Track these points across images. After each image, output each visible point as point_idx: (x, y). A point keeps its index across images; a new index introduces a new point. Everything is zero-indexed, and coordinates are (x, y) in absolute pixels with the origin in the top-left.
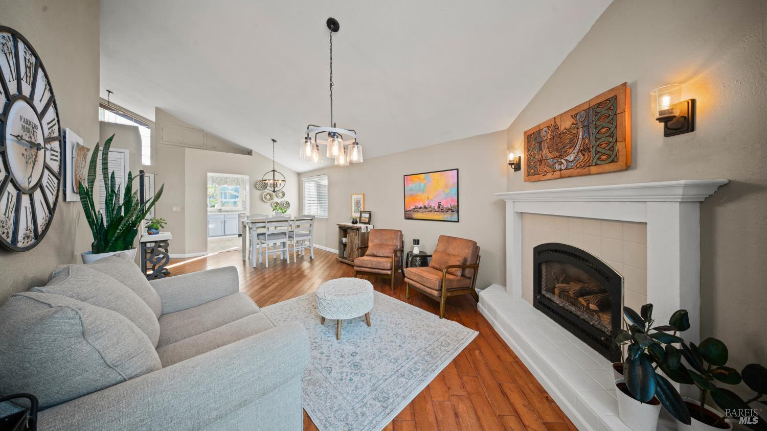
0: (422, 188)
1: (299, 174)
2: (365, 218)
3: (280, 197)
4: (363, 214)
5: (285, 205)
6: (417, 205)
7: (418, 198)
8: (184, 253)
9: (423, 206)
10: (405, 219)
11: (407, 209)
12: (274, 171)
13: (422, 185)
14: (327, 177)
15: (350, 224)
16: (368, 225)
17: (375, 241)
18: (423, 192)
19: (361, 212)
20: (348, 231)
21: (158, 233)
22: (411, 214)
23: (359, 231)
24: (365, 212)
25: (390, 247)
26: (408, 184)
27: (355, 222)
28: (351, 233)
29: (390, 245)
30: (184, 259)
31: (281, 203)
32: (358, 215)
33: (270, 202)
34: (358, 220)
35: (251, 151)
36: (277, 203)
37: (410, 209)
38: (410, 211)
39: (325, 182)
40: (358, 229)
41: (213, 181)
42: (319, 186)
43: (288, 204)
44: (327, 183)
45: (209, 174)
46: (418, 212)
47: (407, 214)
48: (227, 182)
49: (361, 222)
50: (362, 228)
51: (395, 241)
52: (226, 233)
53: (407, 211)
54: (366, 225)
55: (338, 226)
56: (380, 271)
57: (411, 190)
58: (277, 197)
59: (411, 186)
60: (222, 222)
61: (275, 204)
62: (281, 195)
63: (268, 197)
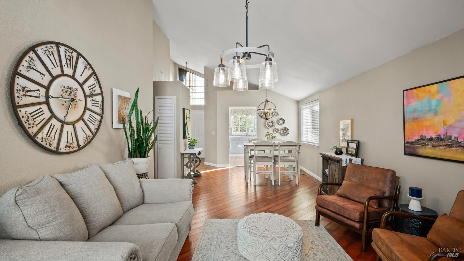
0: (433, 108)
1: (298, 102)
2: (352, 148)
3: (281, 124)
4: (350, 143)
5: (285, 132)
6: (424, 134)
7: (427, 123)
8: (216, 163)
9: (434, 136)
10: (405, 154)
11: (407, 140)
12: (267, 101)
13: (434, 102)
14: (318, 103)
15: (332, 154)
16: (354, 158)
17: (353, 179)
18: (436, 114)
19: (348, 142)
20: (330, 162)
21: (193, 148)
22: (413, 148)
23: (339, 163)
24: (352, 141)
25: (372, 191)
26: (409, 103)
27: (339, 152)
28: (332, 165)
29: (372, 189)
30: (216, 168)
31: (281, 129)
32: (345, 145)
33: (272, 129)
34: (344, 151)
35: (258, 86)
36: (278, 129)
37: (413, 141)
38: (412, 143)
39: (317, 108)
40: (339, 161)
41: (243, 112)
42: (313, 112)
43: (287, 131)
44: (318, 109)
45: (230, 108)
46: (427, 145)
47: (409, 147)
48: (251, 113)
49: (347, 153)
50: (344, 160)
51: (381, 184)
52: (240, 152)
53: (407, 143)
54: (351, 157)
55: (321, 155)
56: (345, 219)
57: (415, 111)
58: (278, 124)
59: (414, 105)
60: (237, 144)
61: (277, 131)
62: (281, 122)
63: (271, 124)
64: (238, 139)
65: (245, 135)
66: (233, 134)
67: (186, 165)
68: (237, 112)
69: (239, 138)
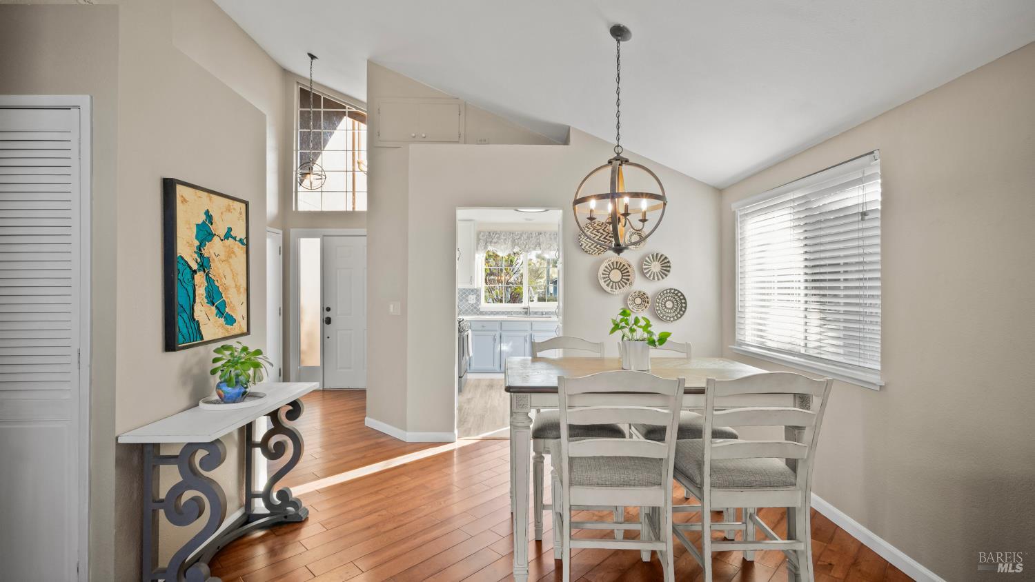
1: (719, 191)
3: (654, 277)
5: (669, 305)
8: (403, 427)
12: (620, 161)
30: (403, 446)
31: (655, 296)
33: (619, 293)
35: (568, 129)
36: (643, 296)
41: (513, 240)
42: (822, 225)
43: (679, 302)
45: (462, 213)
58: (644, 275)
60: (495, 340)
61: (638, 301)
62: (656, 267)
63: (616, 276)
64: (498, 325)
65: (520, 313)
66: (481, 310)
67: (264, 444)
68: (495, 240)
69: (501, 322)
